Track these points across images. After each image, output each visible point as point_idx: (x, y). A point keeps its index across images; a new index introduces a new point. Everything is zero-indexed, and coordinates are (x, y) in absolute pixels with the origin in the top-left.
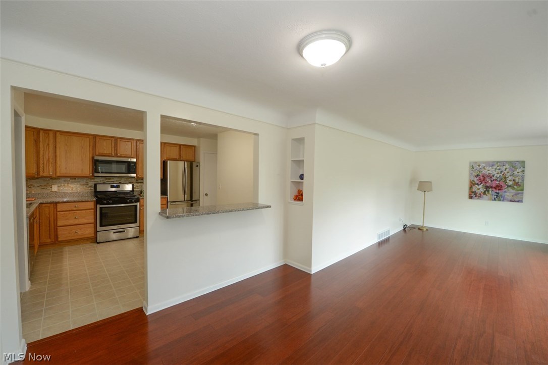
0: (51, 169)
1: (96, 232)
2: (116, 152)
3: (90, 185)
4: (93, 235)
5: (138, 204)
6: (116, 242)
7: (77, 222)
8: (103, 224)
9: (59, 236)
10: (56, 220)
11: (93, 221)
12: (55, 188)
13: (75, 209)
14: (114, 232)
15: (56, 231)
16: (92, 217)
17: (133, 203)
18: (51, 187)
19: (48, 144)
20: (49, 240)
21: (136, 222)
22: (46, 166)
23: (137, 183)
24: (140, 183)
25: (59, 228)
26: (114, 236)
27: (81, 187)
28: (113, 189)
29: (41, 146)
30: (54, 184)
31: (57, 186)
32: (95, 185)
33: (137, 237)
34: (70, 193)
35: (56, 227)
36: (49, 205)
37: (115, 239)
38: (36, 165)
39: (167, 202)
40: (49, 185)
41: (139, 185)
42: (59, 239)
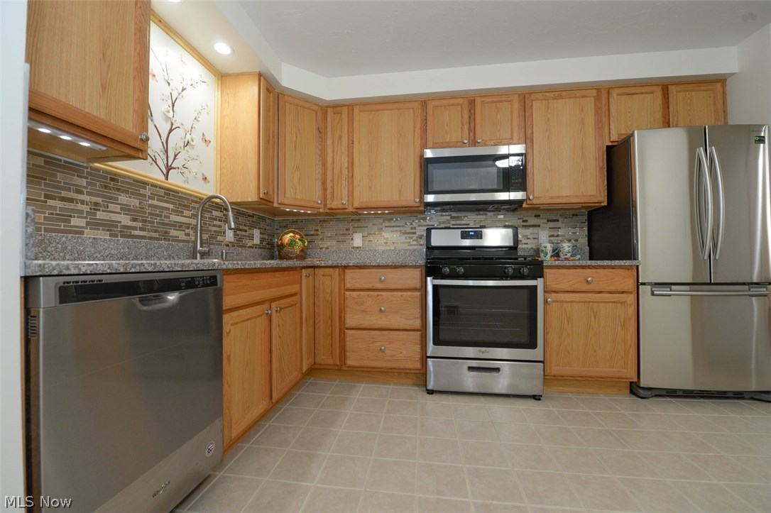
0: (345, 193)
1: (425, 358)
2: (472, 134)
3: (418, 233)
4: (418, 365)
5: (539, 283)
6: (475, 398)
7: (383, 321)
8: (442, 336)
9: (348, 354)
10: (342, 311)
11: (417, 323)
12: (358, 240)
13: (379, 286)
14: (471, 369)
15: (342, 339)
16: (417, 312)
17: (522, 277)
18: (352, 239)
19: (340, 137)
20: (330, 361)
21: (532, 344)
22: (338, 185)
23: (524, 226)
24: (534, 226)
25: (348, 332)
26: (470, 381)
27: (403, 239)
28: (467, 243)
29: (329, 142)
30: (356, 232)
31: (361, 235)
32: (429, 231)
33: (536, 398)
34: (383, 251)
35: (343, 329)
36: (331, 270)
37: (472, 390)
38: (320, 183)
39: (638, 284)
40: (348, 234)
41: (528, 232)
42: (349, 362)
